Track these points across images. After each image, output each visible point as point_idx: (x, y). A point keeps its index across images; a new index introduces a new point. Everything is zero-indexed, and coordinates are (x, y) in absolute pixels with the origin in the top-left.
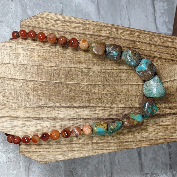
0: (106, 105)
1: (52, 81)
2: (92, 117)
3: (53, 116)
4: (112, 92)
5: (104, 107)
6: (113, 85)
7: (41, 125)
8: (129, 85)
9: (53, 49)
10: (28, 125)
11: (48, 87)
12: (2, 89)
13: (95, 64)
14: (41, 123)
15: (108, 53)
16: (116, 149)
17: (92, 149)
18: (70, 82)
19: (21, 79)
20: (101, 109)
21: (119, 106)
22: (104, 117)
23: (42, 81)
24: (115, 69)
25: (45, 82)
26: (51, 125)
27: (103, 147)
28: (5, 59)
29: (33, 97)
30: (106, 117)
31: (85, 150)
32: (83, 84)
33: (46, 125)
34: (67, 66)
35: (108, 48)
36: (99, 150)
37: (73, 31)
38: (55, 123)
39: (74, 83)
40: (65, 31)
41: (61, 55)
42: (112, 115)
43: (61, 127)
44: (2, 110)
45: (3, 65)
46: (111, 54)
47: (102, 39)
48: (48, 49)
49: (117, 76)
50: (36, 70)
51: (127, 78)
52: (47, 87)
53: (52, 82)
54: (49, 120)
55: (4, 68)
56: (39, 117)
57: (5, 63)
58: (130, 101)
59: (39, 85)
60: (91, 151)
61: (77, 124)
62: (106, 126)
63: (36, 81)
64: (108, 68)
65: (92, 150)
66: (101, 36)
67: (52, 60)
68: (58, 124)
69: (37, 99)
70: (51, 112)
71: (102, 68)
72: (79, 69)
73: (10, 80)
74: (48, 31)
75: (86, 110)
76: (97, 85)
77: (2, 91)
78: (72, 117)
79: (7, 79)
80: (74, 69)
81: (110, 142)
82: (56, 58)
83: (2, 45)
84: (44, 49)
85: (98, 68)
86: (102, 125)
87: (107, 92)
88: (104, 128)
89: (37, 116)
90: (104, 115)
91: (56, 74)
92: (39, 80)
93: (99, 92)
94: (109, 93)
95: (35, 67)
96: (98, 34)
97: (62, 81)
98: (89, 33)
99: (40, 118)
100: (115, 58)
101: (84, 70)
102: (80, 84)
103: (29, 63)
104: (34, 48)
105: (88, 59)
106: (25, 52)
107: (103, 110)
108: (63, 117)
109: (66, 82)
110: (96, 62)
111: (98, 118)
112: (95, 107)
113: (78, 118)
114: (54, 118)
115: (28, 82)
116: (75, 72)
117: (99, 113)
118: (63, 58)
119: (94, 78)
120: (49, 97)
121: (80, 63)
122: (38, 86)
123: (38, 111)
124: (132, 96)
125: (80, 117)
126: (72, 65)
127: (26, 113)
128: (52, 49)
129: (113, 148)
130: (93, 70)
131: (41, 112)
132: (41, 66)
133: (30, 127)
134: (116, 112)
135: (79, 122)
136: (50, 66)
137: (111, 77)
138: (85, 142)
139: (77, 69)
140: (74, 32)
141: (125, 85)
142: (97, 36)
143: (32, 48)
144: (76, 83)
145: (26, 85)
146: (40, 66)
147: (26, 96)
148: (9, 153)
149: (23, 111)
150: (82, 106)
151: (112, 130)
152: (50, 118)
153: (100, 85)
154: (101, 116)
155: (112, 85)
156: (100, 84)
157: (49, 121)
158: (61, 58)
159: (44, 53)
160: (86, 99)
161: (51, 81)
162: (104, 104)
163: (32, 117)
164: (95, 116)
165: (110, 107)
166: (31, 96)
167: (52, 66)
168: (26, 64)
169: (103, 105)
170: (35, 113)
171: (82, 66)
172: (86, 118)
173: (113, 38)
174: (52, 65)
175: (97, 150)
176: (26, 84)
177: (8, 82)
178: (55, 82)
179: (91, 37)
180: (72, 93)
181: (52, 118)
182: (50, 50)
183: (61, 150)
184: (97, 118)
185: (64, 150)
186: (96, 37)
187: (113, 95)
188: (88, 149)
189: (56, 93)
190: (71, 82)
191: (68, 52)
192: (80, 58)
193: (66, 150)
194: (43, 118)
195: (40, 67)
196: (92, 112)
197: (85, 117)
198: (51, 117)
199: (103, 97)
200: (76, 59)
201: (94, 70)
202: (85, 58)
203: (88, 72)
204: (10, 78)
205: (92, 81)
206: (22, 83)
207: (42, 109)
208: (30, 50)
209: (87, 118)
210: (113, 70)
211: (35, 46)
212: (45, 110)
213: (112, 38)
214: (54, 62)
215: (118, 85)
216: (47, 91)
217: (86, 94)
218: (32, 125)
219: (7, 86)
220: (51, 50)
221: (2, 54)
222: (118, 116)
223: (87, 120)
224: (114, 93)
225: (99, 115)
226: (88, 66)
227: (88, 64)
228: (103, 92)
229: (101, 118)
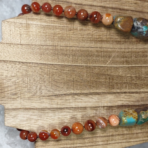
0: (132, 90)
1: (71, 64)
2: (116, 104)
3: (73, 105)
4: (138, 75)
5: (130, 93)
6: (139, 66)
7: (60, 116)
9: (71, 26)
10: (44, 117)
11: (66, 72)
12: (13, 75)
13: (118, 42)
14: (59, 114)
15: (136, 28)
16: (144, 140)
17: (117, 141)
18: (90, 65)
19: (35, 63)
20: (127, 95)
21: (146, 90)
22: (130, 104)
23: (59, 65)
24: (141, 48)
25: (62, 65)
26: (71, 116)
27: (130, 138)
28: (14, 38)
29: (49, 84)
30: (132, 104)
31: (110, 144)
32: (106, 67)
33: (65, 116)
34: (87, 45)
35: (136, 22)
36: (125, 142)
37: (93, 4)
38: (75, 114)
39: (96, 65)
40: (84, 3)
41: (80, 32)
42: (138, 101)
43: (82, 118)
44: (14, 101)
45: (12, 46)
46: (140, 30)
47: (126, 13)
48: (65, 25)
49: (143, 56)
50: (51, 51)
52: (64, 72)
53: (70, 65)
54: (69, 111)
55: (14, 49)
56: (57, 107)
57: (15, 44)
59: (56, 70)
60: (117, 144)
61: (100, 114)
62: (137, 115)
63: (52, 65)
64: (132, 47)
65: (118, 143)
66: (124, 10)
67: (70, 39)
68: (79, 115)
69: (54, 86)
70: (71, 101)
71: (126, 47)
72: (100, 49)
73: (22, 64)
74: (64, 4)
75: (110, 97)
76: (121, 67)
77: (12, 77)
78: (94, 106)
79: (17, 63)
80: (94, 49)
81: (138, 132)
82: (75, 36)
84: (60, 25)
85: (122, 48)
86: (131, 114)
87: (133, 76)
88: (135, 118)
89: (55, 106)
90: (129, 101)
91: (74, 55)
92: (56, 63)
93: (124, 75)
94: (135, 76)
95: (51, 48)
96: (121, 7)
97: (82, 64)
98: (111, 6)
99: (58, 108)
100: (144, 34)
101: (105, 50)
102: (102, 66)
103: (43, 43)
104: (49, 24)
105: (110, 37)
106: (38, 30)
107: (129, 96)
108: (85, 106)
109: (86, 65)
110: (119, 40)
112: (120, 92)
113: (102, 107)
114: (75, 108)
115: (43, 66)
116: (96, 53)
117: (124, 99)
118: (82, 37)
119: (118, 59)
120: (68, 82)
121: (102, 41)
122: (55, 71)
123: (56, 101)
125: (104, 105)
126: (93, 45)
127: (41, 103)
128: (69, 26)
129: (141, 139)
130: (116, 49)
131: (60, 101)
132: (58, 46)
133: (47, 120)
134: (143, 97)
135: (103, 111)
136: (68, 46)
138: (110, 134)
139: (99, 49)
140: (93, 6)
142: (120, 9)
143: (46, 24)
144: (98, 65)
145: (40, 70)
146: (56, 46)
147: (41, 82)
149: (38, 102)
150: (105, 93)
152: (70, 108)
153: (124, 67)
154: (126, 102)
156: (124, 66)
157: (68, 112)
158: (80, 36)
159: (60, 31)
160: (109, 84)
161: (69, 64)
162: (129, 89)
163: (49, 107)
164: (120, 103)
165: (137, 93)
166: (47, 82)
167: (70, 47)
168: (40, 44)
170: (52, 103)
171: (105, 45)
173: (138, 12)
174: (70, 45)
175: (123, 142)
176: (41, 68)
177: (19, 66)
178: (75, 65)
179: (113, 11)
180: (93, 77)
181: (72, 108)
182: (67, 27)
183: (84, 145)
184: (123, 105)
185: (87, 145)
186: (118, 11)
187: (139, 78)
188: (113, 142)
189: (75, 77)
190: (92, 65)
191: (88, 28)
192: (101, 36)
193: (89, 144)
194: (61, 108)
195: (57, 47)
196: (117, 99)
197: (109, 104)
198: (71, 107)
199: (128, 81)
200: (98, 37)
202: (107, 36)
203: (110, 52)
204: (22, 61)
205: (116, 62)
206: (36, 67)
207: (60, 98)
208: (44, 27)
209: (111, 106)
210: (138, 50)
211: (50, 22)
212: (64, 99)
213: (136, 11)
214: (72, 41)
215: (144, 67)
216: (65, 76)
217: (109, 79)
218: (49, 117)
219: (18, 72)
220: (68, 27)
221: (11, 33)
222: (145, 102)
223: (111, 108)
224: (140, 76)
225: (124, 102)
226: (111, 45)
227: (111, 42)
228: (128, 76)
229: (127, 106)
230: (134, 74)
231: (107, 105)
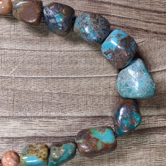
0: (51, 114)
2: (25, 135)
4: (62, 90)
5: (48, 117)
8: (93, 78)
13: (29, 41)
15: (47, 18)
20: (42, 121)
21: (75, 114)
22: (48, 134)
24: (67, 50)
30: (51, 136)
42: (62, 130)
46: (52, 21)
49: (71, 63)
51: (89, 66)
58: (95, 105)
62: (44, 153)
64: (53, 48)
71: (42, 49)
75: (14, 124)
76: (34, 78)
85: (35, 50)
86: (36, 151)
87: (53, 91)
88: (40, 157)
90: (47, 131)
93: (38, 90)
94: (57, 92)
100: (60, 27)
105: (15, 33)
107: (47, 123)
110: (31, 37)
111: (37, 137)
112: (32, 117)
117: (38, 128)
119: (28, 67)
121: (2, 39)
124: (99, 97)
125: (3, 136)
130: (25, 52)
134: (71, 125)
137: (59, 64)
141: (86, 78)
150: (6, 117)
151: (55, 160)
153: (39, 78)
154: (41, 132)
155: (62, 78)
156: (39, 76)
160: (13, 103)
162: (47, 112)
164: (31, 133)
165: (59, 118)
169: (46, 114)
171: (6, 45)
172: (13, 138)
184: (35, 137)
187: (64, 95)
192: (1, 32)
196: (26, 127)
197: (12, 135)
199: (46, 100)
201: (27, 52)
202: (10, 31)
203: (16, 55)
205: (24, 71)
209: (17, 138)
215: (72, 78)
217: (14, 95)
222: (74, 132)
223: (15, 141)
224: (67, 93)
225: (38, 132)
226: (16, 45)
228: (45, 91)
229: (43, 137)
230: (55, 89)
231: (8, 136)
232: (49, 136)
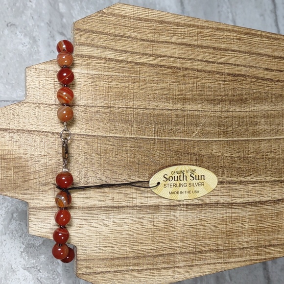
0: (232, 179)
1: (134, 136)
2: (208, 201)
3: (138, 202)
4: (242, 153)
5: (229, 183)
6: (244, 140)
7: (117, 220)
8: (273, 140)
9: (135, 75)
10: (92, 221)
11: (127, 148)
12: (43, 153)
13: (211, 102)
14: (115, 217)
16: (251, 260)
17: (209, 261)
18: (166, 138)
19: (78, 135)
20: (224, 187)
21: (255, 179)
22: (229, 201)
23: (116, 137)
24: (248, 110)
25: (121, 137)
26: (134, 219)
27: (230, 257)
28: (45, 95)
29: (100, 168)
30: (232, 202)
31: (197, 265)
32: (192, 140)
33: (125, 220)
34: (161, 106)
36: (222, 263)
37: (170, 41)
38: (141, 216)
39: (174, 138)
40: (156, 39)
41: (150, 85)
42: (243, 196)
43: (152, 223)
44: (44, 195)
45: (42, 107)
47: (223, 55)
48: (127, 75)
49: (251, 124)
50: (104, 116)
51: (269, 127)
52: (124, 148)
53: (134, 138)
54: (131, 211)
55: (46, 113)
56: (112, 205)
57: (46, 104)
58: (274, 169)
59: (111, 145)
60: (208, 266)
61: (182, 217)
63: (106, 137)
64: (234, 108)
65: (209, 264)
66: (220, 49)
67: (134, 97)
68: (147, 219)
69: (108, 171)
70: (135, 195)
71: (224, 110)
72: (182, 112)
73: (57, 136)
74: (125, 40)
76: (215, 141)
77: (42, 157)
78: (172, 204)
79: (50, 135)
80: (173, 111)
81: (241, 247)
82: (141, 92)
83: (40, 68)
84: (118, 74)
85: (216, 110)
87: (234, 155)
89: (109, 204)
90: (229, 197)
91: (141, 122)
92: (110, 135)
93: (220, 154)
94: (238, 155)
95: (103, 110)
96: (216, 45)
97: (152, 136)
98: (199, 43)
99: (113, 207)
101: (191, 113)
102: (185, 140)
103: (91, 103)
104: (100, 73)
105: (198, 93)
106: (83, 82)
107: (228, 188)
108: (157, 204)
109: (160, 138)
110: (212, 97)
111: (219, 203)
113: (184, 205)
114: (141, 207)
115: (90, 140)
116: (175, 119)
117: (220, 194)
118: (153, 92)
119: (210, 129)
120: (130, 166)
121: (185, 100)
122: (110, 147)
123: (110, 195)
124: (277, 160)
125: (187, 203)
126: (170, 105)
127: (87, 198)
128: (133, 75)
129: (247, 258)
130: (207, 113)
131: (116, 196)
132: (114, 107)
133: (97, 226)
134: (251, 190)
135: (185, 212)
136: (131, 108)
137: (239, 126)
138: (197, 250)
139: (179, 112)
140: (172, 43)
141: (265, 140)
142: (214, 48)
143: (97, 73)
144: (178, 138)
145: (86, 146)
146: (111, 107)
147: (86, 166)
148: (39, 270)
149: (82, 196)
152: (133, 207)
153: (220, 141)
154: (223, 199)
155: (242, 140)
156: (220, 139)
157: (130, 213)
158: (150, 92)
159: (118, 83)
161: (132, 136)
162: (228, 177)
163: (100, 205)
164: (213, 199)
165: (240, 183)
166: (96, 165)
167: (133, 108)
168: (86, 104)
169: (227, 179)
170: (105, 198)
171: (188, 106)
172: (196, 205)
173: (243, 52)
174: (133, 106)
175: (218, 263)
176: (87, 143)
177: (52, 140)
178: (141, 138)
179: (203, 52)
180: (170, 158)
181: (136, 206)
182: (129, 76)
183: (154, 267)
184: (218, 203)
185: (160, 266)
186: (211, 51)
187: (244, 159)
188: (202, 262)
189: (142, 158)
190: (168, 138)
191: (163, 79)
192: (184, 92)
193: (163, 266)
194: (119, 207)
195: (112, 109)
197: (196, 202)
198: (134, 205)
199: (227, 164)
200: (178, 93)
201: (209, 113)
202: (193, 91)
203: (198, 117)
204: (57, 131)
205: (208, 134)
206: (79, 140)
207: (117, 191)
208: (93, 77)
209: (199, 205)
210: (242, 113)
211: (102, 69)
212: (124, 192)
213: (240, 52)
214: (137, 99)
215: (252, 141)
216: (125, 156)
217: (196, 160)
218: (98, 222)
219: (51, 148)
220: (131, 77)
221: (41, 87)
222: (254, 198)
223: (199, 207)
224: (247, 156)
225: (220, 198)
226: (199, 106)
227: (199, 101)
228: (226, 155)
229: (225, 203)
230: (236, 152)
231: (192, 203)
232: (231, 202)
